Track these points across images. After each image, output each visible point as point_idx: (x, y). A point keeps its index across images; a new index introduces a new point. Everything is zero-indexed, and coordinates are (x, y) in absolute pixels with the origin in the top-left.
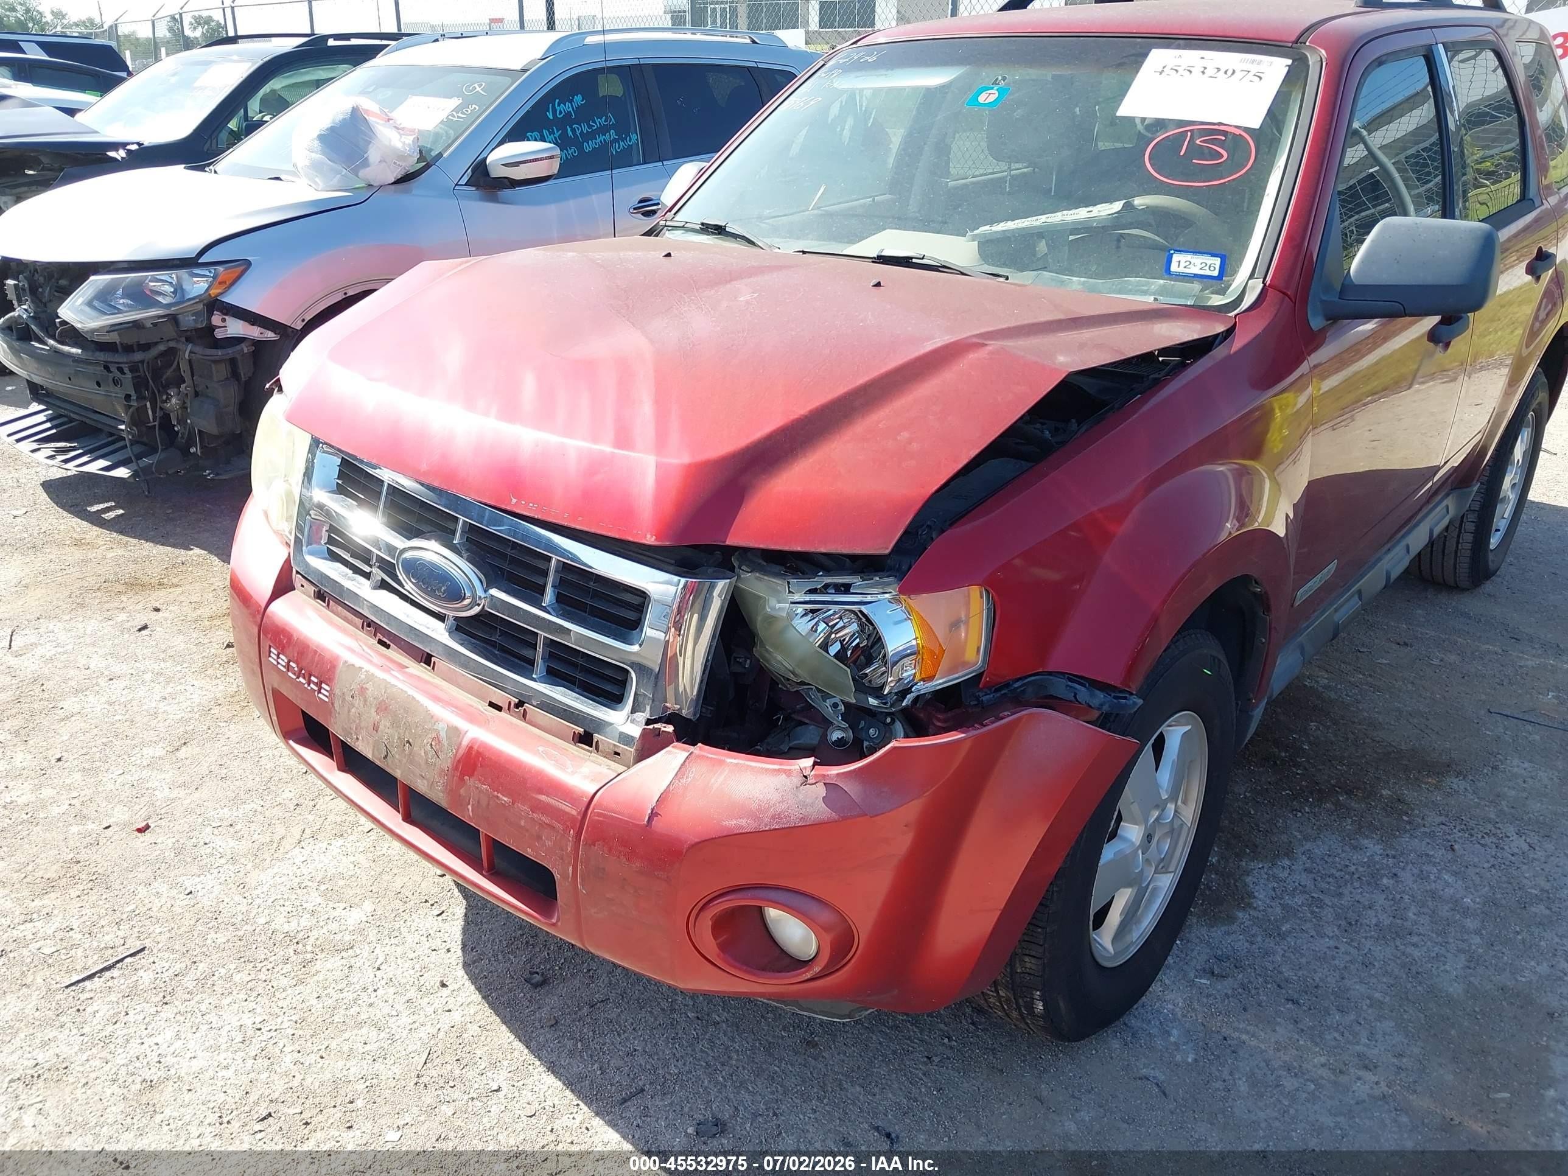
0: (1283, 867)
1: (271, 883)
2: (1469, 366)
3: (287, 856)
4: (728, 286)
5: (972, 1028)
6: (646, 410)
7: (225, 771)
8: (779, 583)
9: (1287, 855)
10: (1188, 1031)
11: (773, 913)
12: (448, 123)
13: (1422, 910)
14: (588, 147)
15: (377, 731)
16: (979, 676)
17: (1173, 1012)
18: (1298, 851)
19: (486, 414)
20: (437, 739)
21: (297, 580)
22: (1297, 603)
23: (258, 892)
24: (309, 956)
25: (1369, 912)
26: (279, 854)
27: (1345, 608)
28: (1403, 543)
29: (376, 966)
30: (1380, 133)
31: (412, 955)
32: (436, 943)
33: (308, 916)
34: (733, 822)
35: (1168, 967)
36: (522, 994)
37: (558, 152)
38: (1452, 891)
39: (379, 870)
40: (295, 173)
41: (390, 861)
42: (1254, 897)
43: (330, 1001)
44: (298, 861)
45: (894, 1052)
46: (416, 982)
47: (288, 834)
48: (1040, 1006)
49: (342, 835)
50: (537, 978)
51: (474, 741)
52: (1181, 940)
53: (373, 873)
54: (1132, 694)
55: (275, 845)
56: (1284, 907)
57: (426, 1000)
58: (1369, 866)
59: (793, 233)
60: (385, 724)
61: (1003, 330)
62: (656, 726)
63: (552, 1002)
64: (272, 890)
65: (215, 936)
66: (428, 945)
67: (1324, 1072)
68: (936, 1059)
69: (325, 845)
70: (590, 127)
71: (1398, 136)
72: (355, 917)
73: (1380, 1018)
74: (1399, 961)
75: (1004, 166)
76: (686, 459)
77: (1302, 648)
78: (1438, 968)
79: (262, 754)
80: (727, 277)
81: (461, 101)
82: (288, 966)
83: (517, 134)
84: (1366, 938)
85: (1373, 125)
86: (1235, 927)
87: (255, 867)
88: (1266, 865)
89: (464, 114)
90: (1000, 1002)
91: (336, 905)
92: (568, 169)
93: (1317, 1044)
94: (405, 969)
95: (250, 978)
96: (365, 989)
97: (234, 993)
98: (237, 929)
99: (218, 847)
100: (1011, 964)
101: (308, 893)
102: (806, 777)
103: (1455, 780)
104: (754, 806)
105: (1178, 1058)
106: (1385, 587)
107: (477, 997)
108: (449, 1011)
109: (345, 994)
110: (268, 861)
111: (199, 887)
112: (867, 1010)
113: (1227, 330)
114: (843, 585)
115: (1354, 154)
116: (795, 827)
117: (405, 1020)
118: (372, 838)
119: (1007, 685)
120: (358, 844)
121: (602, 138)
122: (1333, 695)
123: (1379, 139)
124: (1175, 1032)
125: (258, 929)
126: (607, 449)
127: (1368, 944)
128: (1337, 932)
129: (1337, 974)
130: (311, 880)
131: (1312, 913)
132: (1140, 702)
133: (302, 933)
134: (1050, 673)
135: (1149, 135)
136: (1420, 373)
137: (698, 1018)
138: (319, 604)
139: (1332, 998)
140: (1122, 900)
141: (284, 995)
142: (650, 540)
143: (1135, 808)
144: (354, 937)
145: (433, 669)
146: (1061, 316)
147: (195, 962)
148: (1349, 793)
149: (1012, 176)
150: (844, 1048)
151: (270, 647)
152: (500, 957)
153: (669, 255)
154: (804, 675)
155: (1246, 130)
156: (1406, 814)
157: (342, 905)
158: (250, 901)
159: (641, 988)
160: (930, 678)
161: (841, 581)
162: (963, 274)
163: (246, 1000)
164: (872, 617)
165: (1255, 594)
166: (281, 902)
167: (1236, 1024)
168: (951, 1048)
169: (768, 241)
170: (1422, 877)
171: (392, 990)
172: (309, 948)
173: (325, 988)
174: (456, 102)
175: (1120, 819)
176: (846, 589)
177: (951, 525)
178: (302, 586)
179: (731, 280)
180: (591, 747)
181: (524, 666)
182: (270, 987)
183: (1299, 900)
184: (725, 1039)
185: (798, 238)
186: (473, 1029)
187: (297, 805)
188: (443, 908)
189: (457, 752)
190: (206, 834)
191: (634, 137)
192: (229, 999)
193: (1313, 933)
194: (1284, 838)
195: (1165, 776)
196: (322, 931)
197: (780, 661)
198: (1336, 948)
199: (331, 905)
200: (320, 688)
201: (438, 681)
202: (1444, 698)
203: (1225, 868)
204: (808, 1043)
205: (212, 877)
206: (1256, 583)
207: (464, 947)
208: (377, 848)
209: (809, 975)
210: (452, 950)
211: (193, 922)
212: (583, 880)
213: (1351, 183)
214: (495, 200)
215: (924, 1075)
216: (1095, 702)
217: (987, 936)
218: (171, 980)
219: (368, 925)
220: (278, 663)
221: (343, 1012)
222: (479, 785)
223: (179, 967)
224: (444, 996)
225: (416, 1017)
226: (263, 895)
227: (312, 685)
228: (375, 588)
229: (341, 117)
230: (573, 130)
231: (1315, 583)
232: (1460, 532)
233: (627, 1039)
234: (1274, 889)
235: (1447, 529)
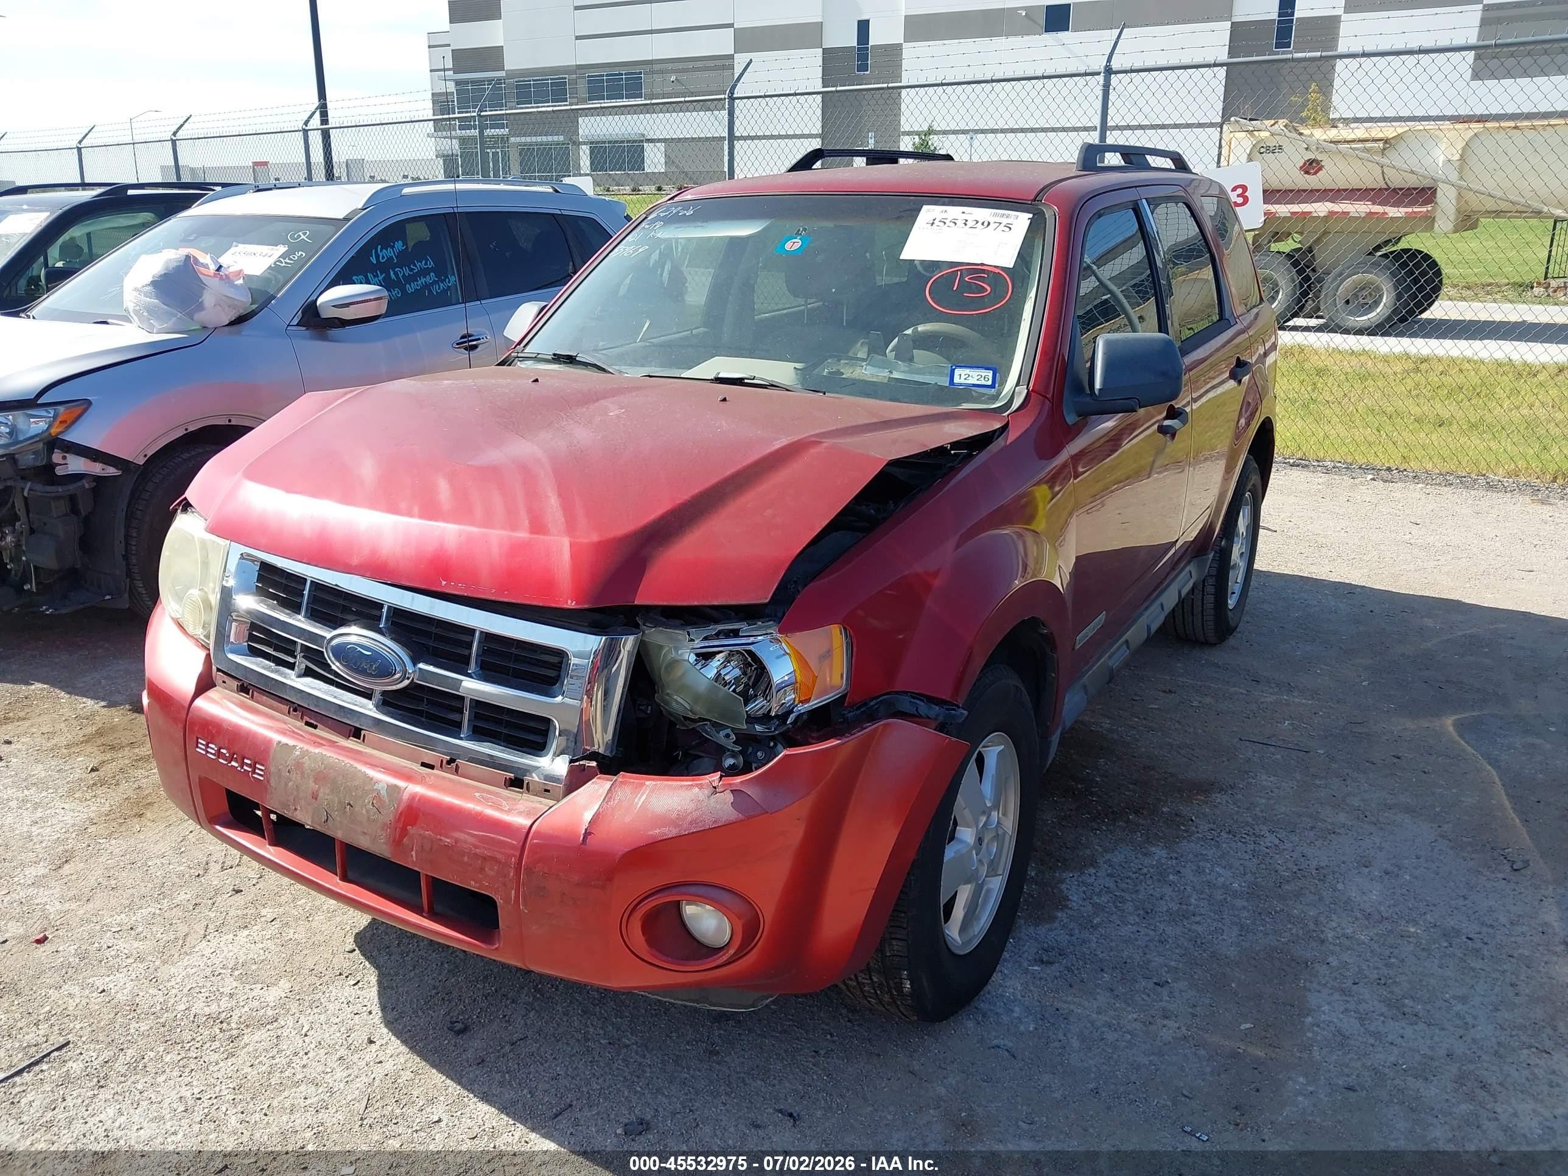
0: (1090, 875)
1: (184, 973)
2: (1195, 458)
3: (197, 950)
4: (597, 404)
5: (849, 1024)
6: (553, 503)
7: (115, 882)
8: (681, 634)
9: (1092, 865)
10: (1027, 1008)
11: (690, 910)
12: (275, 268)
13: (1201, 896)
14: (410, 288)
15: (316, 799)
16: (844, 697)
17: (1013, 994)
18: (1101, 861)
19: (410, 514)
20: (378, 797)
21: (218, 677)
22: (1077, 647)
23: (173, 983)
24: (235, 1032)
25: (1161, 902)
26: (186, 948)
27: (1115, 656)
28: (1158, 602)
29: (303, 1032)
30: (1108, 266)
31: (337, 1020)
32: (358, 1008)
33: (227, 998)
34: (657, 831)
35: (1005, 960)
36: (446, 1042)
37: (386, 293)
38: (1223, 879)
39: (289, 952)
40: (127, 319)
41: (298, 944)
42: (1069, 900)
43: (264, 1068)
44: (207, 952)
45: (786, 1051)
46: (345, 1043)
47: (192, 931)
48: (908, 985)
49: (246, 926)
50: (459, 1026)
51: (413, 797)
52: (1014, 939)
53: (284, 955)
54: (959, 707)
55: (181, 942)
56: (1094, 905)
57: (356, 1056)
58: (1158, 868)
59: (637, 363)
60: (324, 792)
61: (832, 431)
62: (581, 763)
63: (475, 1045)
64: (186, 981)
65: (137, 1026)
66: (349, 1010)
67: (1138, 1025)
68: (822, 1052)
69: (231, 936)
70: (411, 270)
71: (1122, 270)
72: (273, 995)
73: (1176, 980)
74: (1187, 936)
75: (801, 301)
76: (595, 538)
77: (1085, 687)
78: (1217, 938)
79: (150, 863)
80: (590, 398)
81: (286, 249)
82: (217, 1043)
83: (343, 277)
84: (1160, 922)
85: (1104, 259)
86: (1056, 925)
87: (164, 962)
88: (1076, 875)
89: (291, 260)
90: (874, 989)
91: (253, 986)
92: (395, 308)
93: (1129, 1005)
94: (331, 1033)
95: (179, 1057)
96: (296, 1054)
97: (168, 1070)
98: (158, 1017)
99: (122, 949)
100: (880, 950)
101: (223, 979)
102: (715, 788)
103: (1218, 795)
104: (674, 816)
105: (1022, 1028)
106: (1147, 640)
107: (403, 1049)
108: (381, 1062)
109: (277, 1061)
110: (176, 956)
111: (111, 985)
112: (767, 999)
113: (1002, 427)
114: (732, 631)
115: (1087, 286)
116: (710, 829)
117: (340, 1074)
118: (276, 926)
119: (865, 704)
120: (264, 932)
121: (423, 280)
122: (1115, 736)
123: (1107, 272)
124: (1017, 1009)
125: (179, 1015)
126: (523, 535)
127: (1162, 926)
128: (1137, 920)
129: (1140, 951)
130: (224, 967)
131: (1116, 907)
132: (966, 713)
133: (225, 1014)
134: (897, 693)
135: (928, 274)
136: (1157, 464)
137: (610, 1043)
138: (242, 697)
139: (1138, 970)
140: (964, 895)
141: (217, 1068)
142: (571, 604)
143: (966, 812)
144: (277, 1011)
145: (363, 741)
146: (875, 420)
147: (122, 1050)
148: (1137, 812)
149: (808, 310)
150: (743, 1053)
151: (197, 738)
152: (420, 1013)
153: (536, 380)
154: (701, 711)
155: (1004, 269)
156: (1183, 824)
157: (260, 986)
158: (166, 992)
159: (555, 1025)
160: (807, 701)
161: (731, 627)
162: (787, 390)
163: (181, 1076)
164: (758, 654)
165: (1042, 634)
166: (198, 990)
167: (1064, 998)
168: (834, 1042)
169: (617, 368)
170: (1199, 871)
171: (323, 1052)
172: (234, 1026)
173: (257, 1058)
174: (282, 249)
175: (956, 824)
176: (735, 633)
177: (811, 581)
178: (224, 682)
179: (598, 400)
180: (522, 788)
181: (453, 728)
182: (202, 1062)
183: (1105, 899)
184: (637, 1057)
185: (642, 366)
186: (407, 1075)
187: (196, 904)
188: (359, 978)
189: (398, 806)
190: (107, 939)
191: (452, 279)
192: (163, 1078)
193: (1119, 922)
194: (1088, 852)
195: (988, 787)
196: (243, 1011)
197: (679, 703)
198: (1138, 931)
199: (248, 987)
200: (255, 768)
201: (369, 750)
202: (1205, 732)
203: (1043, 879)
204: (711, 1052)
205: (122, 975)
206: (1044, 625)
207: (383, 1008)
208: (284, 934)
209: (725, 958)
210: (374, 1013)
211: (112, 1016)
212: (524, 900)
213: (1088, 308)
214: (325, 338)
215: (814, 1065)
216: (932, 714)
217: (861, 922)
218: (102, 1067)
219: (287, 1000)
220: (207, 752)
221: (279, 1075)
222: (422, 832)
223: (106, 1055)
224: (373, 1051)
225: (350, 1071)
226: (177, 986)
227: (245, 767)
228: (299, 676)
229: (175, 264)
230: (396, 274)
231: (1089, 631)
232: (1203, 595)
233: (550, 1067)
234: (1084, 892)
235: (1193, 589)
